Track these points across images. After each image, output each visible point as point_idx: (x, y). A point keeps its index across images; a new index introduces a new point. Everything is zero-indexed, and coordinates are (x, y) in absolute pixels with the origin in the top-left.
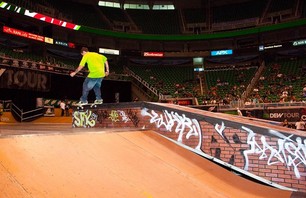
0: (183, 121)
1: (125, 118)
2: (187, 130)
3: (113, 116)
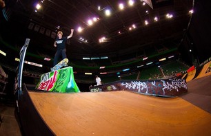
0: (140, 84)
1: (114, 88)
2: (141, 87)
3: (109, 88)
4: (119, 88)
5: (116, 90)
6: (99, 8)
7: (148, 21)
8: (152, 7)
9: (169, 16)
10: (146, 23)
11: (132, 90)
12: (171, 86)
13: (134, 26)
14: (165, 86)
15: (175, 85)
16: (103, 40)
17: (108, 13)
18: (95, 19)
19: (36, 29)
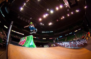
0: (66, 43)
1: (54, 45)
2: (67, 44)
3: (52, 45)
4: (57, 45)
5: (55, 46)
6: (48, 10)
7: (69, 14)
8: (70, 8)
9: (77, 11)
10: (68, 15)
11: (62, 46)
12: (80, 43)
13: (63, 17)
14: (78, 43)
15: (82, 42)
16: (50, 24)
17: (52, 12)
18: (47, 15)
19: (21, 19)
